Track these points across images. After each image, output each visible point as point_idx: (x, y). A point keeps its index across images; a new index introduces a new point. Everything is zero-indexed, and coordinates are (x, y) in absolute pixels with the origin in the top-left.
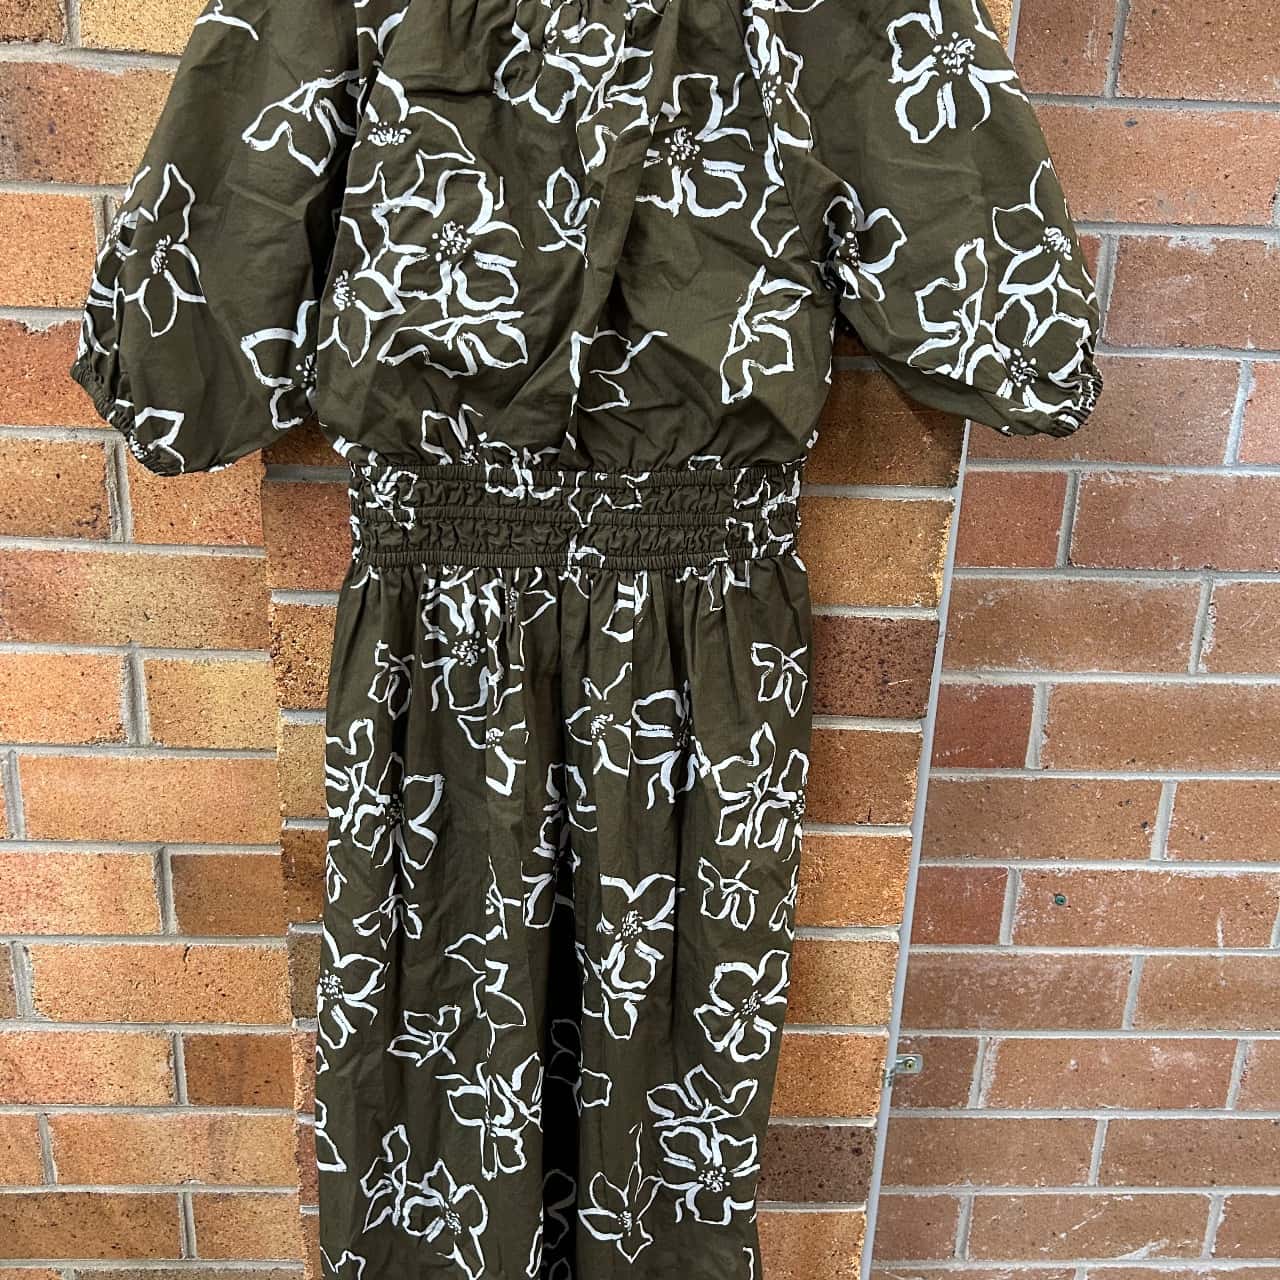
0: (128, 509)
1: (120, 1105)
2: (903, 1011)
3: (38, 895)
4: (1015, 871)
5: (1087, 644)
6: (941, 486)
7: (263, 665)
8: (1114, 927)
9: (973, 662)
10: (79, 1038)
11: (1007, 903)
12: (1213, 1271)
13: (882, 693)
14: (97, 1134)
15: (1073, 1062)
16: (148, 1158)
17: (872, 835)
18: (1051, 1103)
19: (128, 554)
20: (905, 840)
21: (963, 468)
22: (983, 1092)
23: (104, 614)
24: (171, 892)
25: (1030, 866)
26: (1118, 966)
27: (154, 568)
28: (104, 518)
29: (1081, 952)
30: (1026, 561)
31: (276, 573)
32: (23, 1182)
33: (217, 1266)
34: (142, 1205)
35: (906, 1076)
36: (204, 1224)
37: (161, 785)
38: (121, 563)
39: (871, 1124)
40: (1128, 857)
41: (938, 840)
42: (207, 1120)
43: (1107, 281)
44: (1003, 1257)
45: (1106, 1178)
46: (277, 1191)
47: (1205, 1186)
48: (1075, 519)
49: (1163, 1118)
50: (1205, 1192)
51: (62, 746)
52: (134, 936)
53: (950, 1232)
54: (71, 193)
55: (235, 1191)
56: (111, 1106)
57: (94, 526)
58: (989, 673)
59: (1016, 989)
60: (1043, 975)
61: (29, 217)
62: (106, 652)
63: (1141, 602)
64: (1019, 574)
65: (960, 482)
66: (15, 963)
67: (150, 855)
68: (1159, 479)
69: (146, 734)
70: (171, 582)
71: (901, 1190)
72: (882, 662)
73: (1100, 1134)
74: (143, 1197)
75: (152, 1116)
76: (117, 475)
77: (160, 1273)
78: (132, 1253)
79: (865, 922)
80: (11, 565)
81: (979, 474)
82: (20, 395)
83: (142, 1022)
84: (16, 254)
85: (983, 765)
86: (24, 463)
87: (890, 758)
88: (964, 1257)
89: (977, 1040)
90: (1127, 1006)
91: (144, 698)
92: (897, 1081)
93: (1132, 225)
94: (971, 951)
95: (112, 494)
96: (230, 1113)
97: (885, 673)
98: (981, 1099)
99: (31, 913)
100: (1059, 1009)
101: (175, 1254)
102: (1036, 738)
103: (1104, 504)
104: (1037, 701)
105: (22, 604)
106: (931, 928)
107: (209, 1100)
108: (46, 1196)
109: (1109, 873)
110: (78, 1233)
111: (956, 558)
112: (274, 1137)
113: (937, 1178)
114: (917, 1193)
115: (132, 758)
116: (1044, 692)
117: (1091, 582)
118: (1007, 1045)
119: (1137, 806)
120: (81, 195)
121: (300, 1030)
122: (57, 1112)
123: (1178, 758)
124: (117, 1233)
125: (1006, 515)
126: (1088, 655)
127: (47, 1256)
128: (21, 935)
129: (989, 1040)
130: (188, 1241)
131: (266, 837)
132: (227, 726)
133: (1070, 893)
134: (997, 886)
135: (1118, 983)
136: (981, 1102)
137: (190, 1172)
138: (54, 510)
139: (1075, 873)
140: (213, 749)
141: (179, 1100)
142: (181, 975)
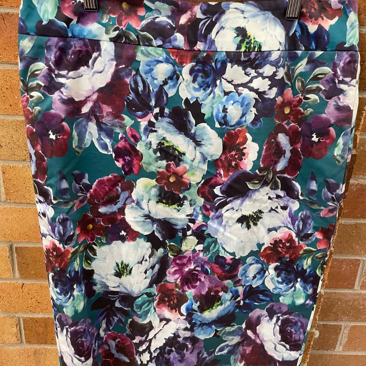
4: (364, 260)
11: (359, 273)
22: (342, 345)
69: (3, 196)
83: (6, 312)
89: (341, 326)
94: (342, 292)
98: (341, 347)
118: (354, 327)
134: (356, 266)
141: (22, 342)
142: (21, 294)
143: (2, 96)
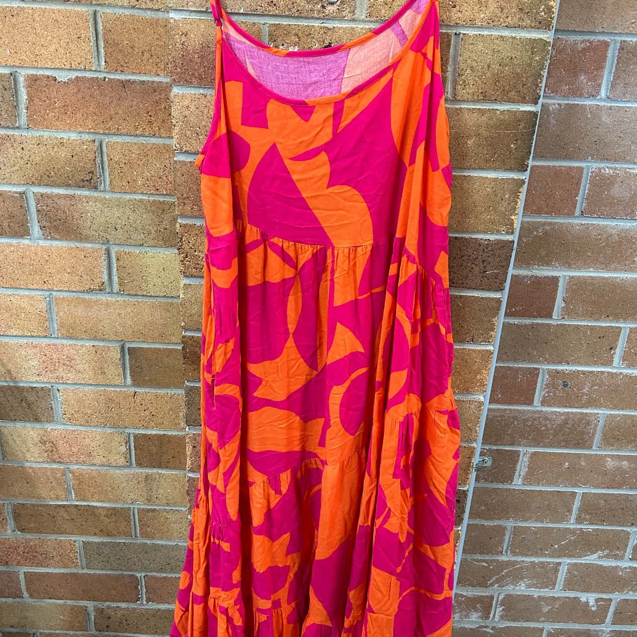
0: (107, 174)
1: (103, 465)
2: (484, 436)
3: (64, 364)
5: (588, 256)
6: (519, 171)
7: (174, 255)
8: (592, 399)
9: (529, 264)
10: (84, 433)
12: (630, 567)
13: (483, 277)
14: (93, 478)
15: (567, 464)
16: (116, 490)
17: (473, 348)
18: (555, 483)
19: (107, 197)
20: (490, 351)
21: (531, 162)
23: (95, 227)
24: (128, 365)
25: (552, 367)
26: (593, 418)
27: (119, 204)
28: (95, 178)
29: (574, 410)
30: (559, 213)
31: (181, 207)
32: (58, 499)
33: (149, 542)
34: (113, 512)
35: (484, 467)
36: (143, 522)
37: (123, 312)
38: (103, 201)
39: (465, 489)
40: (602, 364)
41: (506, 353)
42: (144, 474)
43: (612, 65)
44: (526, 555)
45: (579, 520)
46: (177, 508)
47: (628, 526)
48: (587, 191)
49: (610, 493)
50: (628, 529)
51: (75, 292)
52: (110, 385)
53: (501, 542)
54: (78, 8)
55: (158, 508)
56: (99, 466)
57: (90, 182)
58: (537, 269)
59: (541, 428)
60: (554, 421)
61: (56, 21)
62: (97, 246)
63: (618, 235)
64: (556, 219)
65: (529, 169)
66: (53, 396)
67: (117, 346)
68: (632, 171)
70: (128, 212)
71: (478, 522)
72: (484, 261)
73: (578, 499)
74: (114, 509)
75: (118, 471)
76: (102, 156)
77: (122, 544)
78: (109, 535)
79: (467, 391)
80: (50, 201)
81: (538, 166)
82: (53, 114)
84: (50, 40)
85: (531, 316)
86: (55, 150)
87: (485, 310)
88: (507, 554)
90: (596, 438)
91: (115, 270)
92: (478, 469)
93: (627, 34)
95: (99, 166)
96: (155, 471)
97: (485, 267)
99: (61, 372)
100: (562, 438)
101: (129, 536)
102: (559, 303)
103: (601, 183)
104: (561, 284)
105: (55, 221)
106: (500, 396)
107: (145, 465)
108: (69, 506)
109: (591, 372)
110: (84, 523)
111: (524, 210)
112: (176, 483)
113: (496, 516)
114: (486, 523)
115: (109, 299)
116: (564, 281)
117: (592, 224)
119: (608, 339)
120: (83, 10)
121: (190, 432)
122: (74, 467)
123: (631, 315)
124: (102, 524)
125: (551, 188)
126: (588, 261)
127: (69, 534)
128: (56, 383)
129: (525, 452)
130: (135, 529)
131: (174, 339)
132: (154, 285)
133: (571, 382)
135: (592, 427)
136: (520, 482)
137: (136, 498)
138: (71, 174)
139: (574, 372)
140: (148, 296)
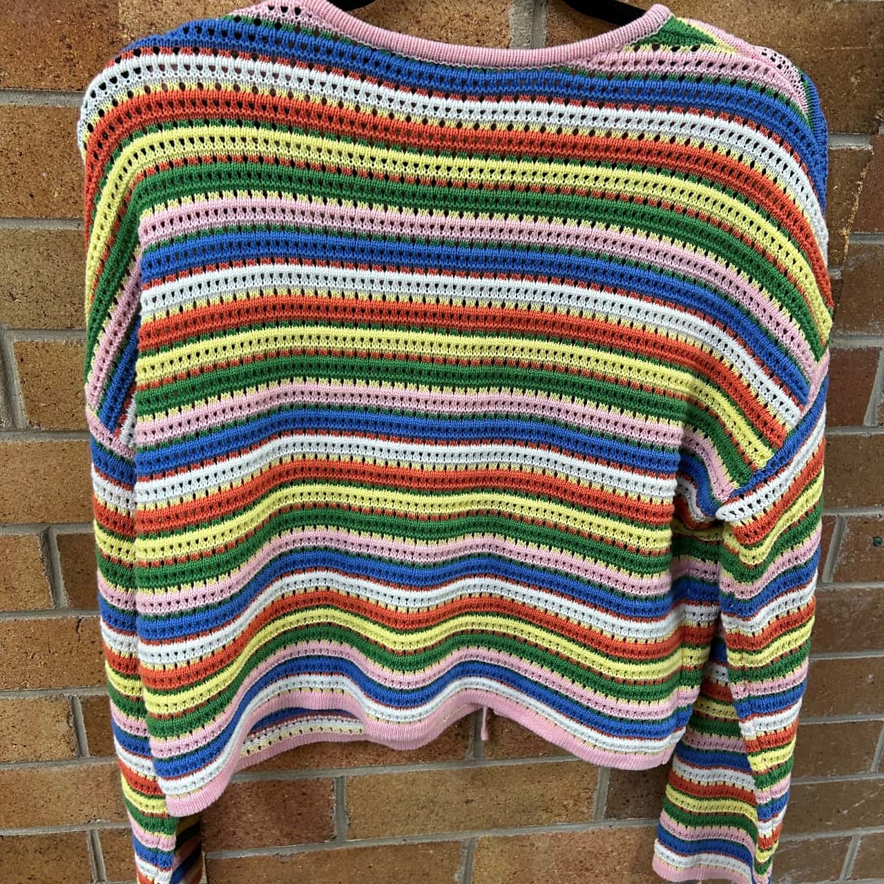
1: (26, 761)
4: (841, 519)
6: (863, 133)
11: (832, 545)
14: (6, 786)
15: (870, 676)
16: (55, 804)
18: (849, 710)
24: (59, 570)
25: (856, 513)
34: (53, 844)
36: (110, 855)
37: (42, 467)
42: (108, 769)
52: (25, 612)
56: (17, 762)
60: (854, 606)
64: (880, 239)
67: (34, 535)
69: (22, 417)
70: (35, 259)
74: (54, 837)
75: (55, 769)
83: (41, 687)
91: (17, 382)
100: (865, 634)
101: (85, 880)
102: (876, 397)
104: (880, 363)
107: (109, 752)
115: (10, 442)
124: (32, 867)
130: (97, 865)
134: (826, 532)
137: (95, 813)
141: (81, 754)
142: (75, 644)
143: (9, 172)
